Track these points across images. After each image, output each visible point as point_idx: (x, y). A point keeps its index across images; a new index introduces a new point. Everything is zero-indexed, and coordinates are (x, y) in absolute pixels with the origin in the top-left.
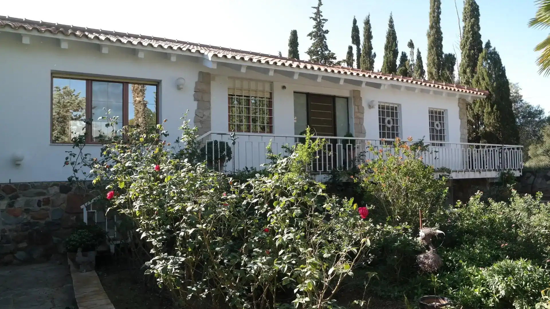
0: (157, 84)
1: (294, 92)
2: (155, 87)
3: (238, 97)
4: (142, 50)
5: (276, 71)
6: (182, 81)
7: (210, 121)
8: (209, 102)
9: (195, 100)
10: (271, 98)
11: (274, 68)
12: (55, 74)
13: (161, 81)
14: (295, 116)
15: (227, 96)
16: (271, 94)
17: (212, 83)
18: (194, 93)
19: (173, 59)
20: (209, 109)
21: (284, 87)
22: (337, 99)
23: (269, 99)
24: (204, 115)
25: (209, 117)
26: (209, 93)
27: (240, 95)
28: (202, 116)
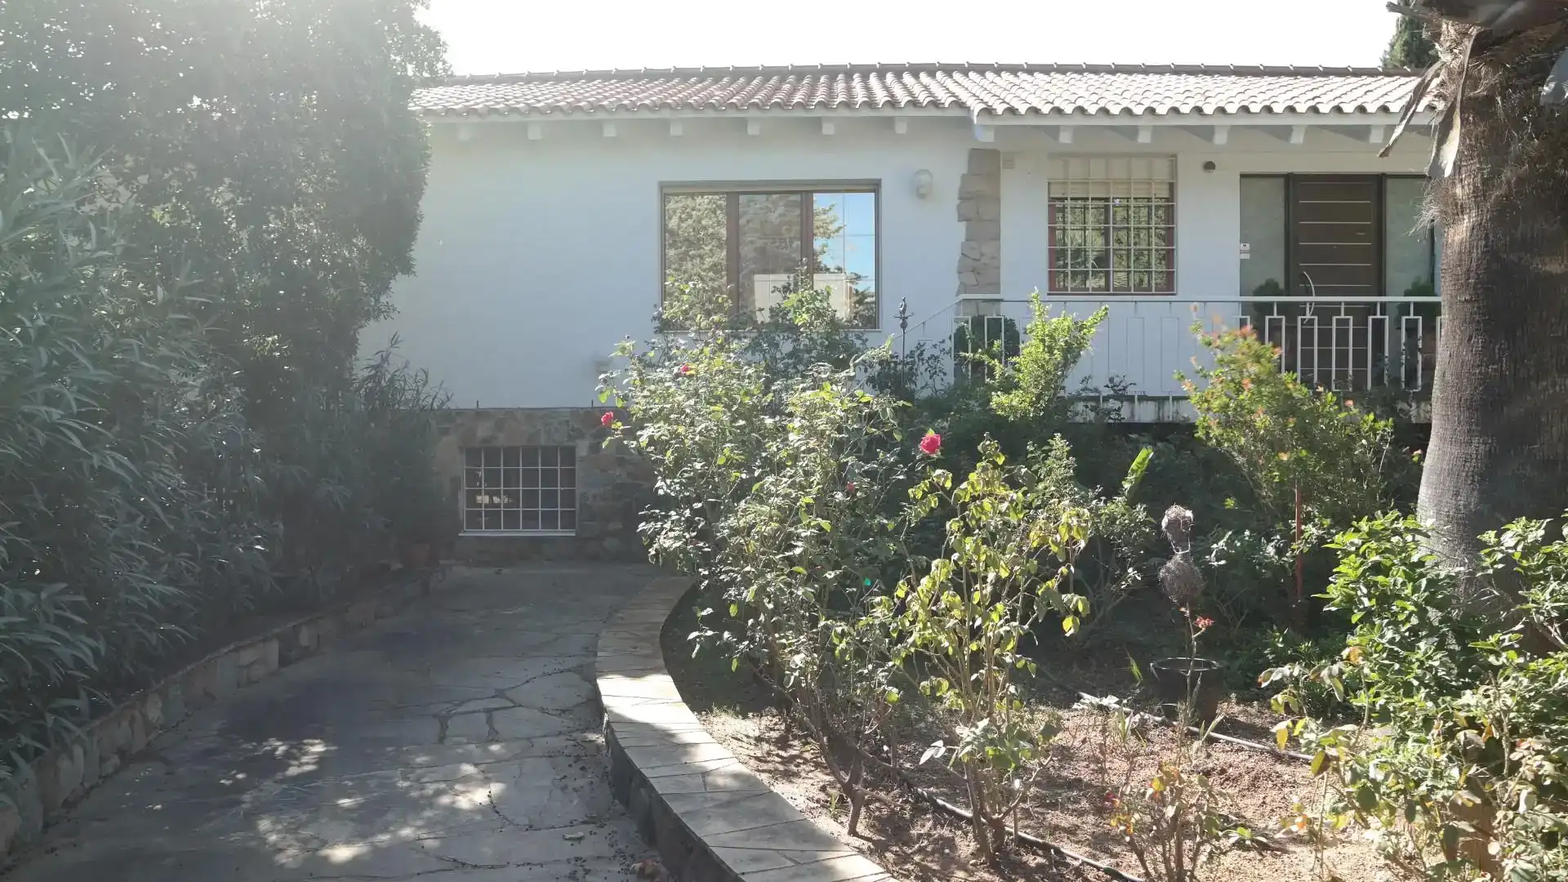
0: (874, 186)
1: (1243, 176)
2: (873, 194)
3: (1074, 203)
4: (830, 119)
5: (1156, 130)
6: (925, 178)
7: (998, 268)
8: (996, 221)
9: (959, 221)
10: (1171, 198)
11: (1150, 121)
12: (667, 191)
13: (880, 180)
14: (1243, 240)
15: (1046, 203)
16: (1172, 187)
17: (1006, 174)
18: (958, 202)
19: (901, 128)
20: (997, 238)
21: (1209, 166)
22: (1390, 183)
23: (1167, 200)
24: (982, 255)
25: (996, 257)
26: (997, 200)
27: (1085, 196)
28: (978, 257)
